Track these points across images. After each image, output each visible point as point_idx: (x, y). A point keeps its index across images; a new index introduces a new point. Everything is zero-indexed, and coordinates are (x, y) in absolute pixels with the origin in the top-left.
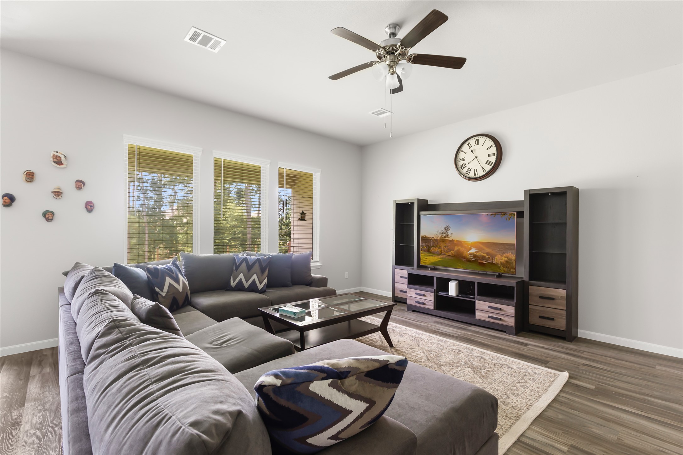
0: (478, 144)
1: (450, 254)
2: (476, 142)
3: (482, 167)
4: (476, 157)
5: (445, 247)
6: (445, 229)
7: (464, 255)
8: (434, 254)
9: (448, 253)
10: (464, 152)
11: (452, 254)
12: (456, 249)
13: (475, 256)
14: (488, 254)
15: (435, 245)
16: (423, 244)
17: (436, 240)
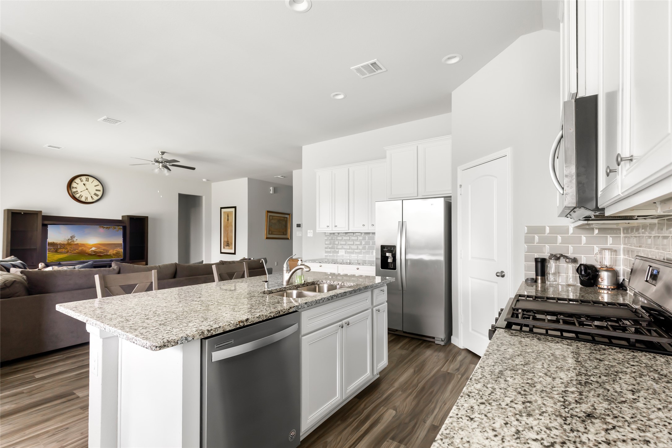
0: (88, 181)
1: (75, 252)
2: (86, 179)
3: (91, 197)
4: (87, 189)
5: (71, 248)
6: (71, 237)
7: (86, 252)
8: (61, 253)
9: (73, 251)
10: (77, 184)
11: (77, 252)
12: (80, 248)
13: (94, 252)
14: (104, 250)
15: (62, 247)
16: (51, 248)
17: (63, 244)
